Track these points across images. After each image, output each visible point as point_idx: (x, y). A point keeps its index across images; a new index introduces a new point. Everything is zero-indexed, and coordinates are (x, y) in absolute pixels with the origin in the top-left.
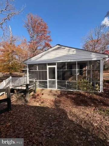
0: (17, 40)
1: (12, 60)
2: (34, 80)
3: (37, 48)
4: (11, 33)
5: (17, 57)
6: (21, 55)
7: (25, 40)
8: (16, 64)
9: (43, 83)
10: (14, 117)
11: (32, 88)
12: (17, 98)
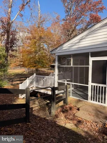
0: (46, 20)
1: (40, 50)
2: (66, 82)
3: (75, 27)
4: (39, 12)
5: (46, 47)
6: (51, 43)
7: (58, 18)
8: (44, 57)
9: (81, 90)
10: (32, 134)
11: (62, 95)
12: (40, 106)
